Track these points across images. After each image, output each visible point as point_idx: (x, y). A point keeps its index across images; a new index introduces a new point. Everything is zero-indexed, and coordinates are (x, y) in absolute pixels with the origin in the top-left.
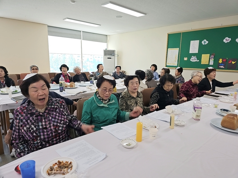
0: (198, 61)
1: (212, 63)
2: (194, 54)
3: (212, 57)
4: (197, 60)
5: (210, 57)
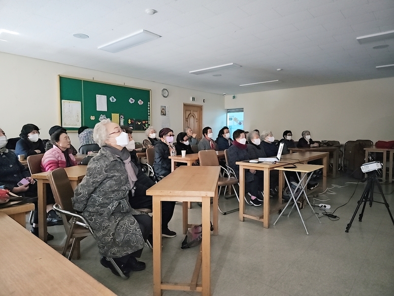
1: (122, 123)
2: (103, 113)
5: (120, 117)
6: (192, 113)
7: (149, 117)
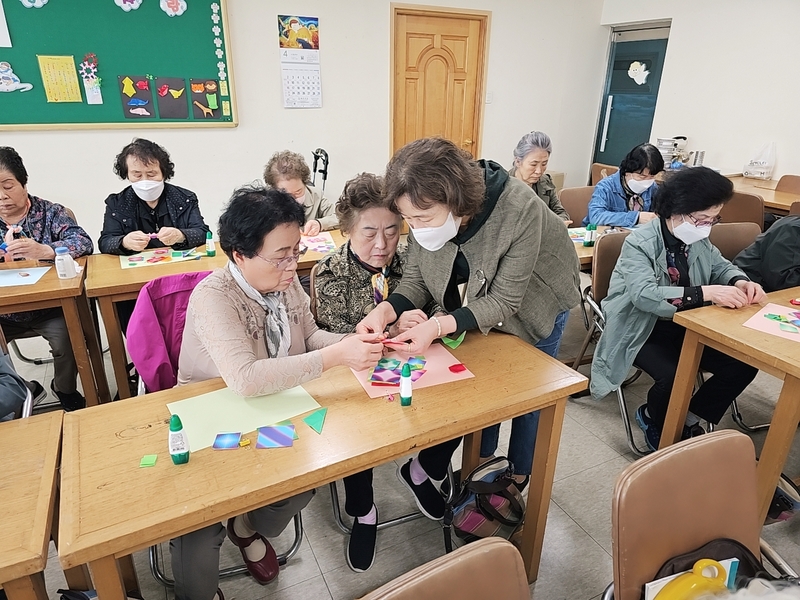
0: (29, 87)
1: (94, 96)
3: (88, 71)
4: (18, 85)
5: (78, 68)
6: (437, 43)
7: (221, 66)
